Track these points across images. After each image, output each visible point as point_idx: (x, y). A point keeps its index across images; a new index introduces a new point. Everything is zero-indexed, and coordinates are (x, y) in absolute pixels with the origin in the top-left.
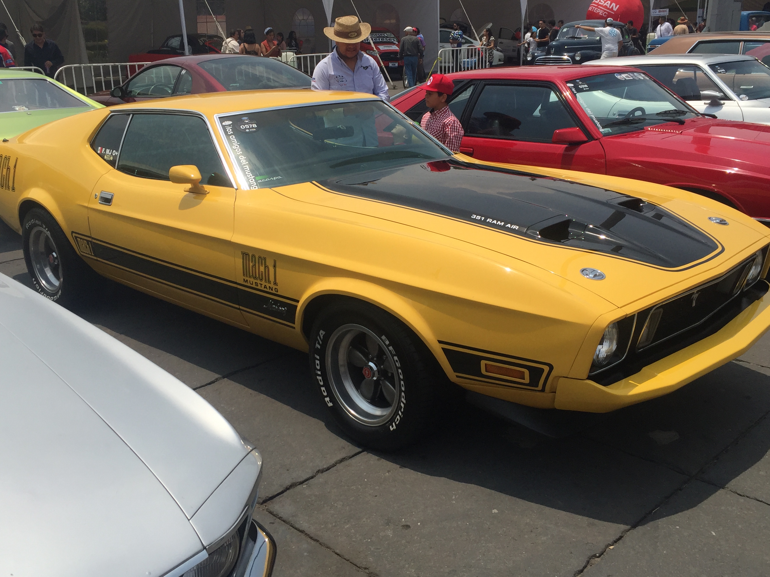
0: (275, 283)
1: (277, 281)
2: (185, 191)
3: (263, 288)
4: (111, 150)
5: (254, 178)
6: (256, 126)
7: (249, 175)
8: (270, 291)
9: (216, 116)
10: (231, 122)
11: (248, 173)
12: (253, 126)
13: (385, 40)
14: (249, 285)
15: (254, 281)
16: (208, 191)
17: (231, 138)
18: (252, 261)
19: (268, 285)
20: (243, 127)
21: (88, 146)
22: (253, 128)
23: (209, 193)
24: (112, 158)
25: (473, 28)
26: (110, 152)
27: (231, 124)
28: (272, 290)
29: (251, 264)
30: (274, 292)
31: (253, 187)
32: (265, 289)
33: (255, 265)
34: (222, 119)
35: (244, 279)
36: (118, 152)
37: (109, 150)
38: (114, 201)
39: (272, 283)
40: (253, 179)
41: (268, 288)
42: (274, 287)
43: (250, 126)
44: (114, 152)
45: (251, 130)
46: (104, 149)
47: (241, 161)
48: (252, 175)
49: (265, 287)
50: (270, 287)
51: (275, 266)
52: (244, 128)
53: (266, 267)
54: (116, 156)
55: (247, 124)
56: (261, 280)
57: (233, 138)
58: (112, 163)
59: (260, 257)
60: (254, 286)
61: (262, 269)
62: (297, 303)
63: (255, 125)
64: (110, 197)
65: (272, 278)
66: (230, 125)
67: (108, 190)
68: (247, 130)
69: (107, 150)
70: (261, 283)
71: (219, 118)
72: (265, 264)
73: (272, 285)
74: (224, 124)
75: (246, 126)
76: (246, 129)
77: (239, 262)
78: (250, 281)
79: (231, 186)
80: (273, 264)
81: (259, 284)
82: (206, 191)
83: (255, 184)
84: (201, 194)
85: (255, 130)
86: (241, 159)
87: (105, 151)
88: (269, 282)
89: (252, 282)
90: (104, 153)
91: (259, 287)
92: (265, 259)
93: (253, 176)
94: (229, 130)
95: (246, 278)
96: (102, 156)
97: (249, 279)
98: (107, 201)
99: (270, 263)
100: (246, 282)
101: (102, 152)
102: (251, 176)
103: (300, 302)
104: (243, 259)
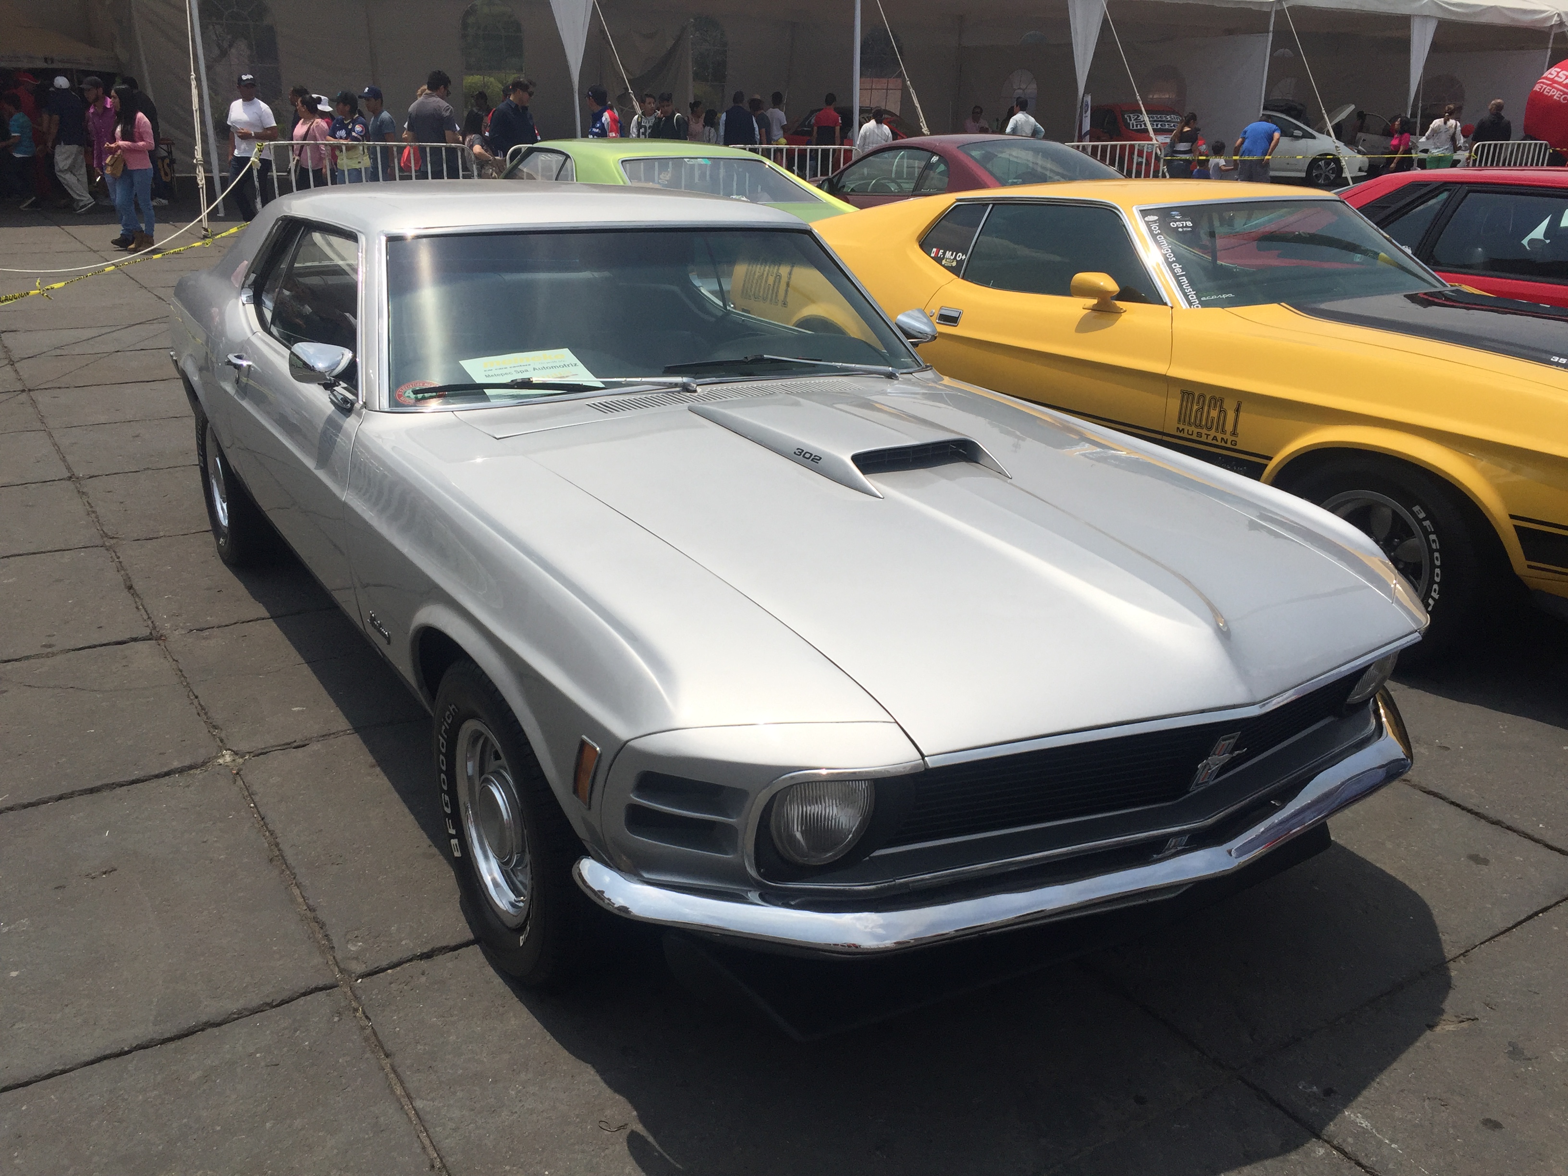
0: (1234, 433)
1: (1239, 430)
2: (1084, 309)
3: (1210, 441)
4: (955, 253)
5: (1194, 294)
6: (1191, 225)
7: (1187, 289)
8: (1223, 444)
9: (1136, 208)
10: (1156, 218)
11: (1186, 286)
12: (1188, 225)
13: (1167, 126)
14: (1185, 435)
15: (1196, 430)
16: (1124, 309)
17: (1159, 239)
18: (1198, 403)
19: (1219, 436)
20: (1173, 225)
21: (917, 247)
22: (1186, 226)
23: (1125, 311)
24: (954, 264)
25: (1324, 111)
26: (952, 255)
27: (1157, 220)
28: (1226, 443)
29: (1195, 407)
30: (1229, 445)
31: (1194, 305)
32: (1214, 442)
33: (1202, 408)
34: (1145, 213)
35: (1178, 428)
36: (966, 256)
37: (951, 252)
38: (961, 321)
39: (1228, 433)
40: (1194, 296)
41: (1219, 440)
42: (1231, 438)
43: (1183, 224)
44: (959, 256)
45: (1185, 229)
46: (942, 251)
47: (1175, 270)
48: (1191, 290)
49: (1215, 438)
50: (1222, 439)
51: (1237, 410)
52: (1175, 226)
53: (1222, 411)
54: (962, 261)
55: (1179, 220)
56: (1210, 429)
57: (1161, 238)
58: (955, 270)
59: (1213, 398)
60: (1194, 437)
61: (1214, 413)
62: (1268, 461)
63: (1190, 223)
64: (956, 315)
65: (1229, 427)
66: (1155, 222)
67: (951, 307)
68: (1180, 230)
69: (948, 252)
70: (1208, 433)
71: (1141, 211)
72: (1221, 407)
73: (1228, 436)
74: (1146, 219)
75: (1177, 223)
76: (1178, 227)
77: (1174, 404)
78: (1188, 430)
79: (1161, 301)
80: (1235, 406)
81: (1203, 435)
82: (1122, 309)
83: (1198, 302)
84: (1113, 312)
85: (1190, 229)
86: (1174, 267)
87: (944, 254)
88: (1224, 431)
89: (1193, 431)
90: (942, 256)
91: (1204, 439)
92: (1222, 400)
93: (1193, 291)
94: (1155, 228)
95: (1181, 427)
96: (938, 260)
97: (1186, 428)
98: (950, 320)
99: (1230, 406)
100: (1180, 432)
101: (939, 256)
102: (1190, 292)
103: (1273, 460)
104: (1182, 401)
